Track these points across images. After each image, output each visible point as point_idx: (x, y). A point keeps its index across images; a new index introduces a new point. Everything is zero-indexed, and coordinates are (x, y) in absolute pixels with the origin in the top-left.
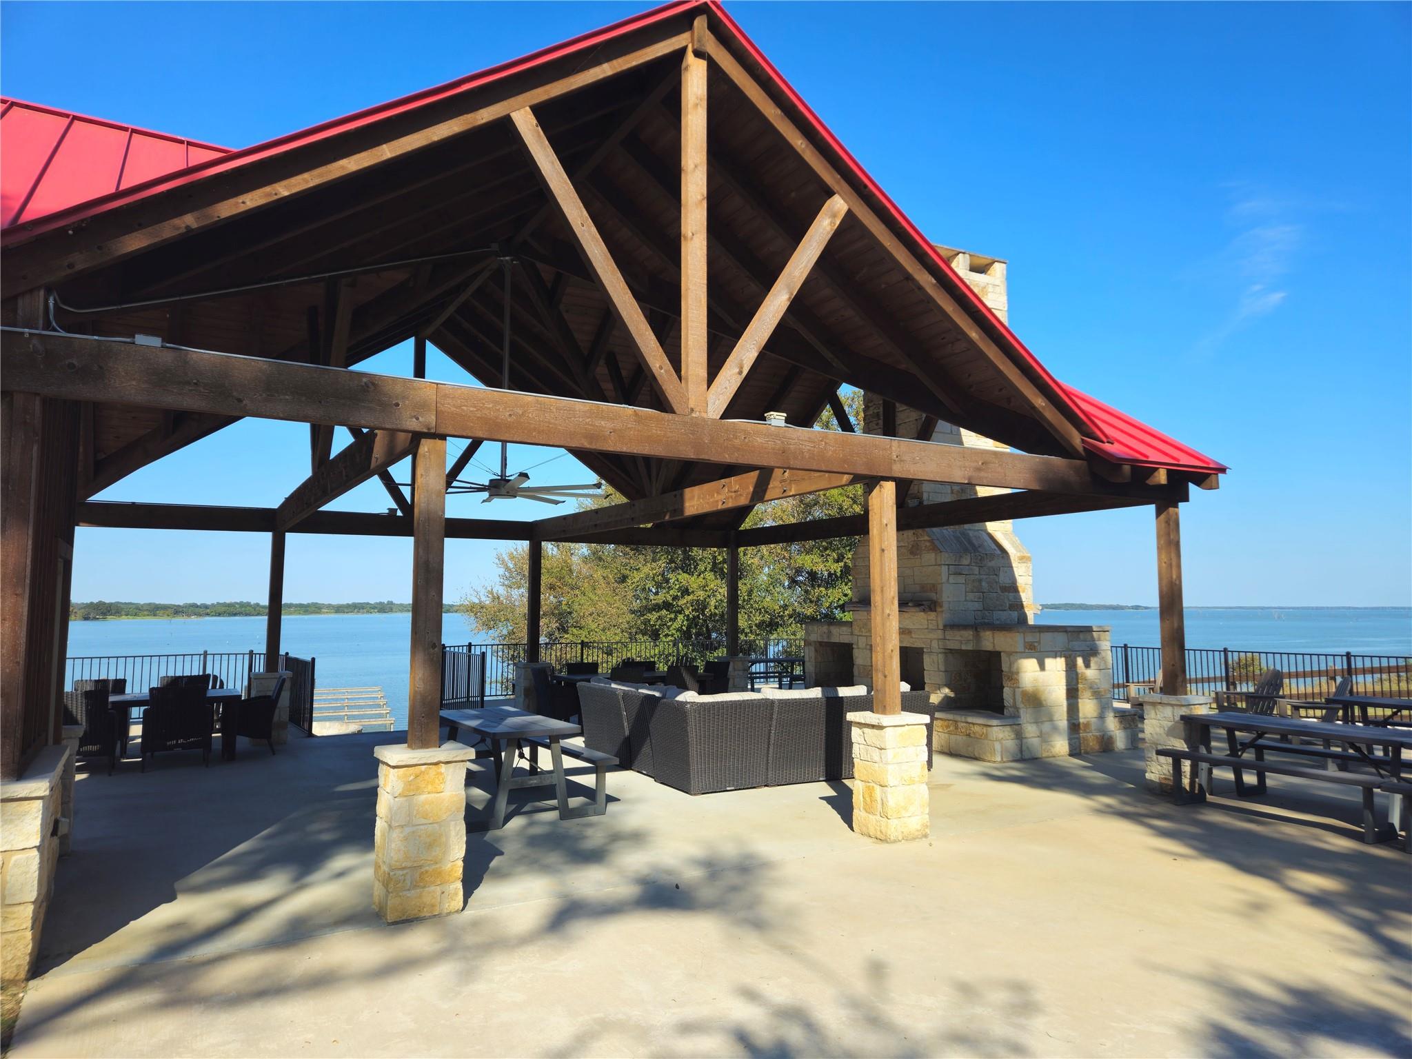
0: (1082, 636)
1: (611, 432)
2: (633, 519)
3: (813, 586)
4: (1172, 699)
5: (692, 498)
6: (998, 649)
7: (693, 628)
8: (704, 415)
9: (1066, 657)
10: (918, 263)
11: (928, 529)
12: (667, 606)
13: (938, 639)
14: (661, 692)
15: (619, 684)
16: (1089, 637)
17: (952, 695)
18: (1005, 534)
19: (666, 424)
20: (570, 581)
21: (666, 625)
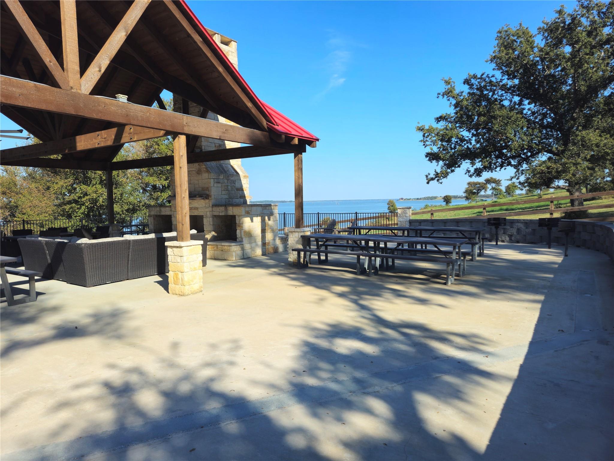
0: (267, 208)
1: (20, 95)
2: (46, 152)
3: (155, 192)
4: (298, 230)
5: (81, 141)
6: (235, 214)
7: (91, 212)
8: (80, 91)
9: (261, 217)
10: (193, 29)
11: (205, 163)
12: (76, 202)
13: (210, 211)
14: (68, 240)
15: (43, 238)
16: (270, 208)
17: (216, 235)
18: (238, 166)
19: (56, 93)
20: (15, 190)
21: (75, 211)
